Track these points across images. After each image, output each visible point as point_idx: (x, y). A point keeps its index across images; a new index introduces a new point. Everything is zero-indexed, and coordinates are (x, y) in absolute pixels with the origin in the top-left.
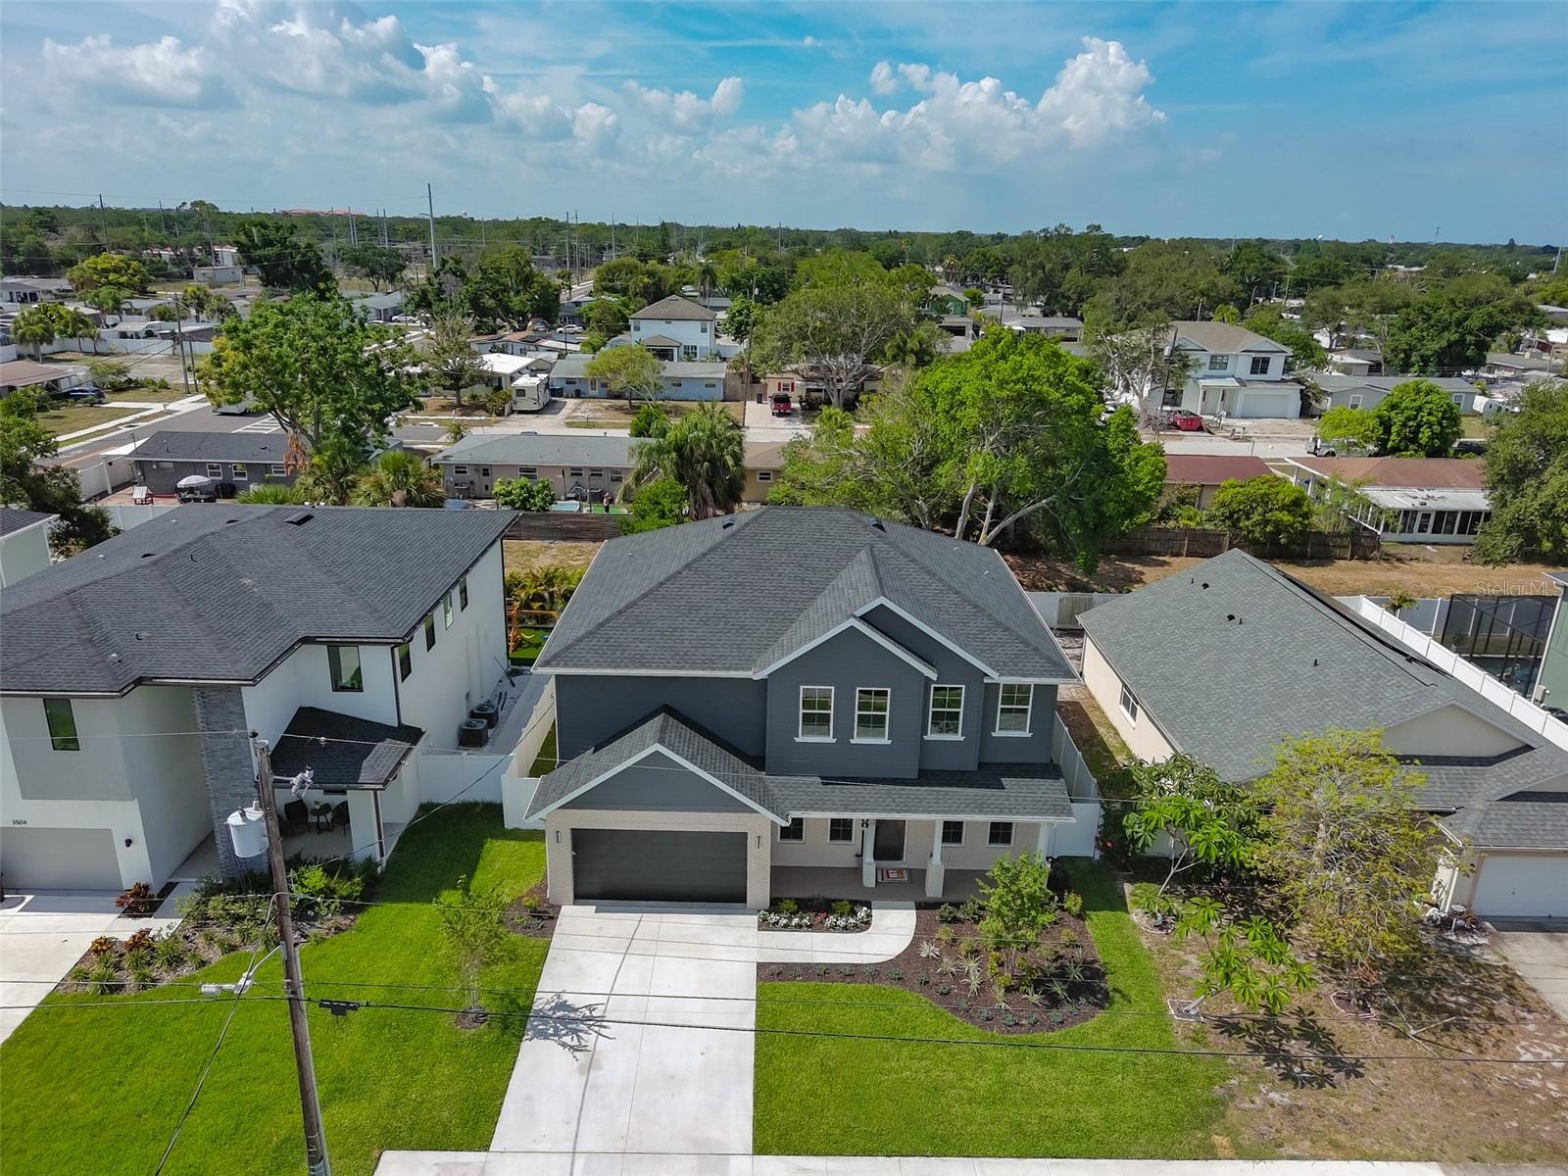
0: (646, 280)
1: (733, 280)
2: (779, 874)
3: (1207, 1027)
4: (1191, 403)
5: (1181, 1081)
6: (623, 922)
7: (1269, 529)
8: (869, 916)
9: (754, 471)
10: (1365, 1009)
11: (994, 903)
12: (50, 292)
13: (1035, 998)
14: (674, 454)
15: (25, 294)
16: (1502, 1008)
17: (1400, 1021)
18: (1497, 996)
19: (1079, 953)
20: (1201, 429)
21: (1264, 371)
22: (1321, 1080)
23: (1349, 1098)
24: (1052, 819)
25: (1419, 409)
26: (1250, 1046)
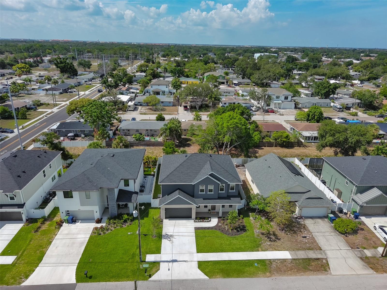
0: (151, 71)
1: (171, 70)
2: (197, 213)
3: (260, 234)
4: (272, 106)
5: (255, 242)
6: (173, 222)
7: (282, 142)
8: (211, 219)
9: (183, 129)
10: (283, 231)
11: (229, 218)
12: (7, 73)
13: (235, 231)
14: (169, 130)
15: (2, 74)
16: (302, 230)
17: (287, 232)
18: (302, 228)
19: (242, 224)
20: (274, 112)
21: (287, 99)
22: (275, 241)
23: (278, 243)
24: (238, 204)
25: (315, 112)
26: (265, 236)
